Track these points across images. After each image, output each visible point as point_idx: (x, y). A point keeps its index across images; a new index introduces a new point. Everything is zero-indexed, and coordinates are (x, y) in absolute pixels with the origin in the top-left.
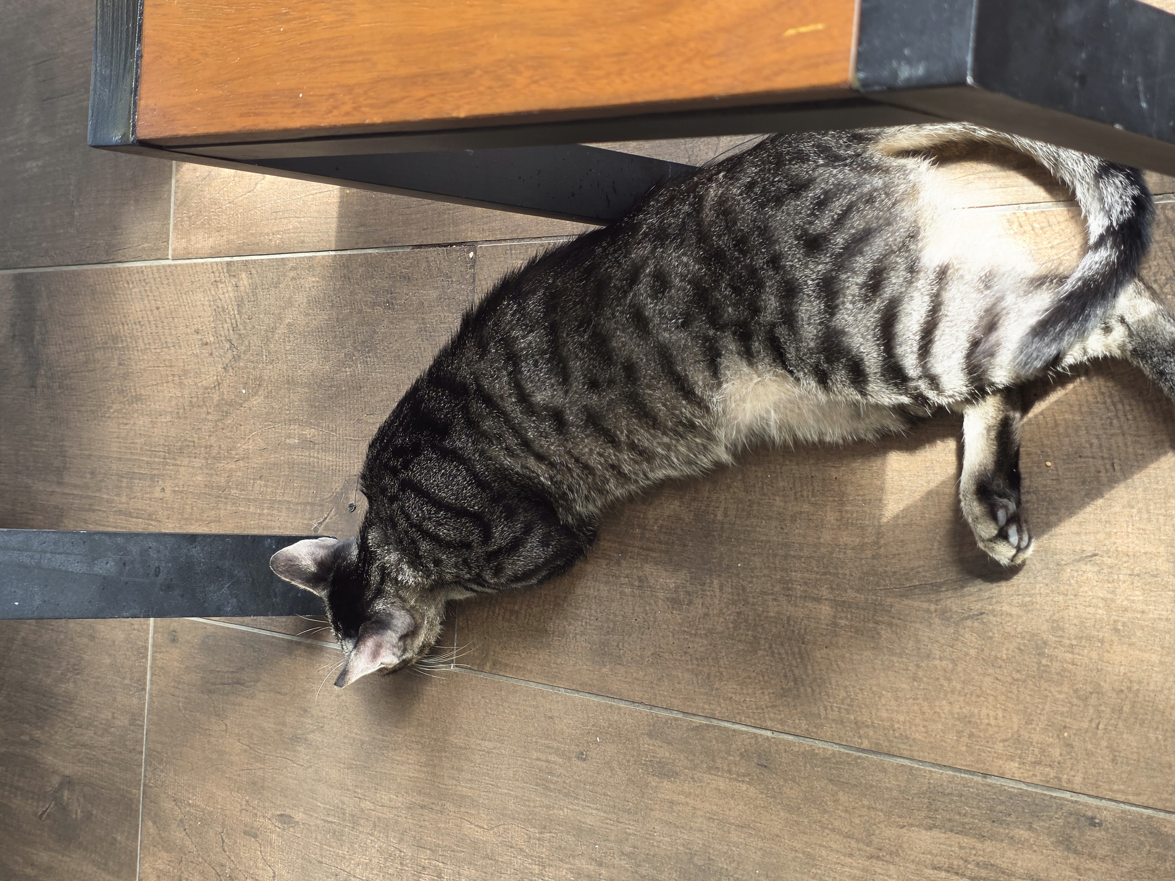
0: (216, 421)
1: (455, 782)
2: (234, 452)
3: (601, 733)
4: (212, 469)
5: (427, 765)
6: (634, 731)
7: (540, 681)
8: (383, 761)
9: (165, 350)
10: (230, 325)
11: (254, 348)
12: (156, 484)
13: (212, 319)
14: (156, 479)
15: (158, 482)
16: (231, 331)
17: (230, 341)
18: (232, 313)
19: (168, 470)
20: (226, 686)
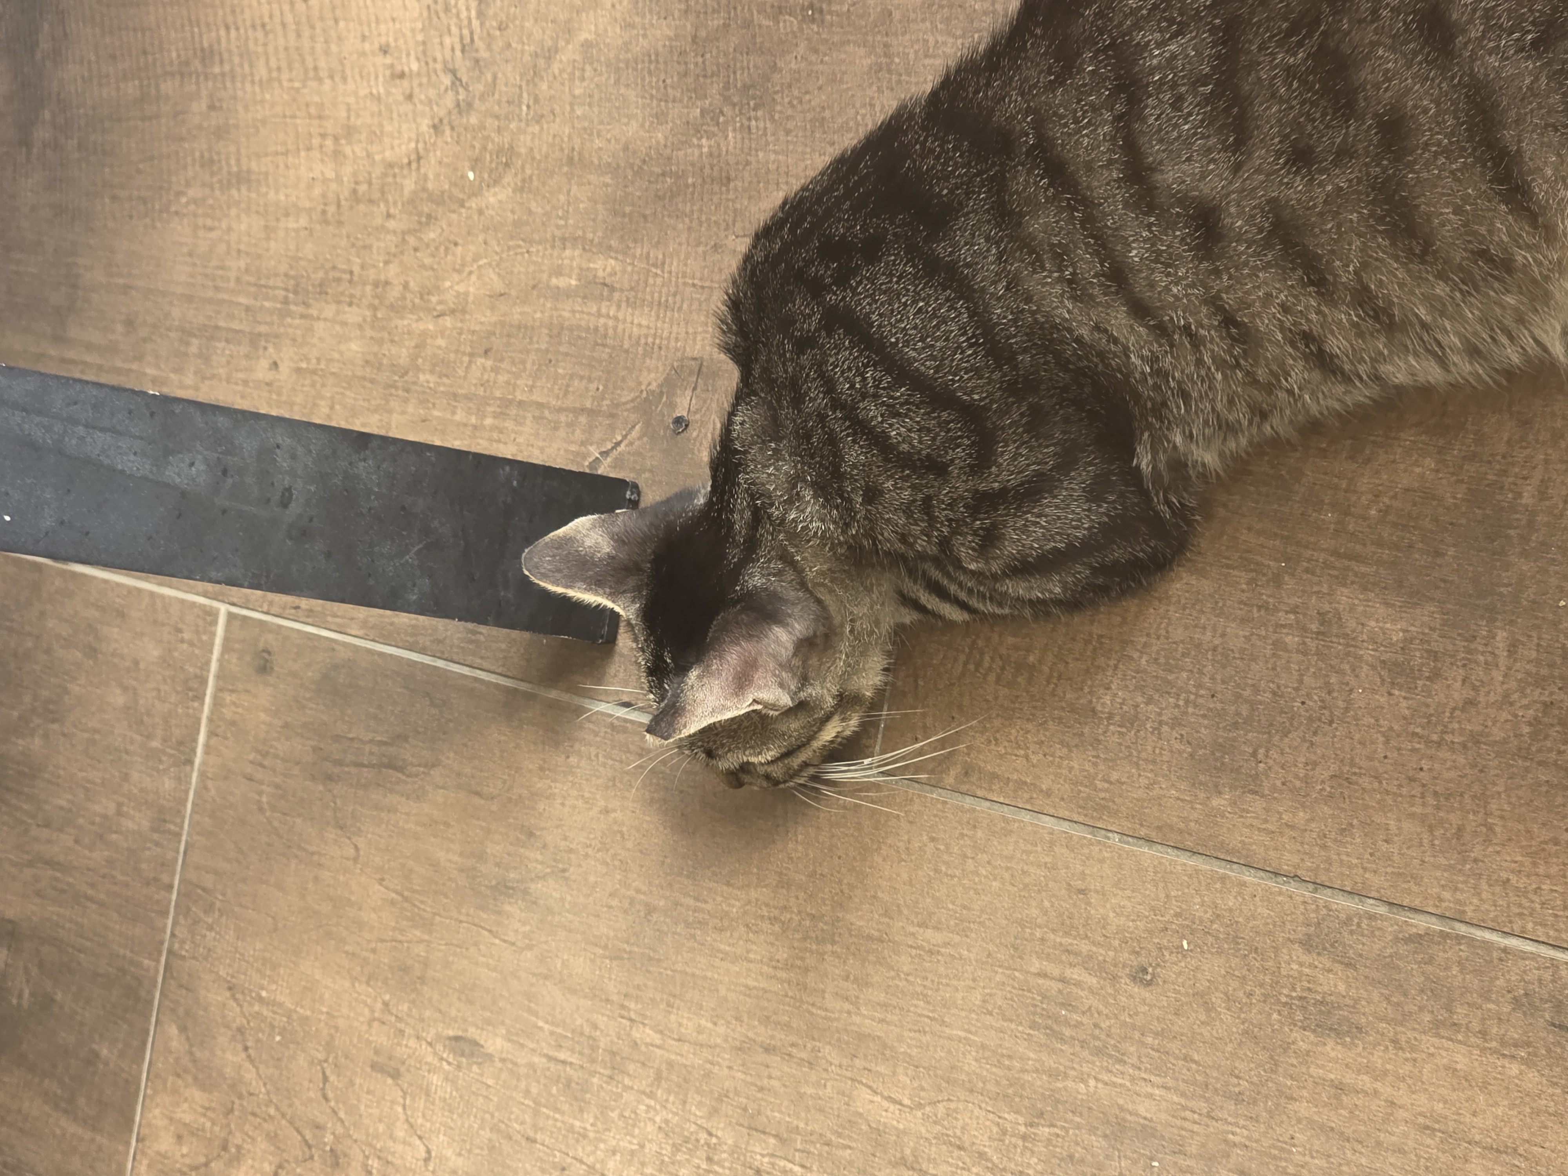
0: (403, 233)
1: (847, 1006)
2: (434, 299)
3: (1193, 932)
4: (383, 328)
5: (788, 966)
6: (1270, 933)
7: (1066, 814)
8: (692, 950)
9: (313, 84)
10: (457, 40)
11: (503, 88)
12: (261, 352)
13: (419, 25)
14: (263, 343)
15: (265, 348)
16: (458, 53)
17: (454, 72)
18: (464, 15)
19: (290, 326)
20: (365, 770)
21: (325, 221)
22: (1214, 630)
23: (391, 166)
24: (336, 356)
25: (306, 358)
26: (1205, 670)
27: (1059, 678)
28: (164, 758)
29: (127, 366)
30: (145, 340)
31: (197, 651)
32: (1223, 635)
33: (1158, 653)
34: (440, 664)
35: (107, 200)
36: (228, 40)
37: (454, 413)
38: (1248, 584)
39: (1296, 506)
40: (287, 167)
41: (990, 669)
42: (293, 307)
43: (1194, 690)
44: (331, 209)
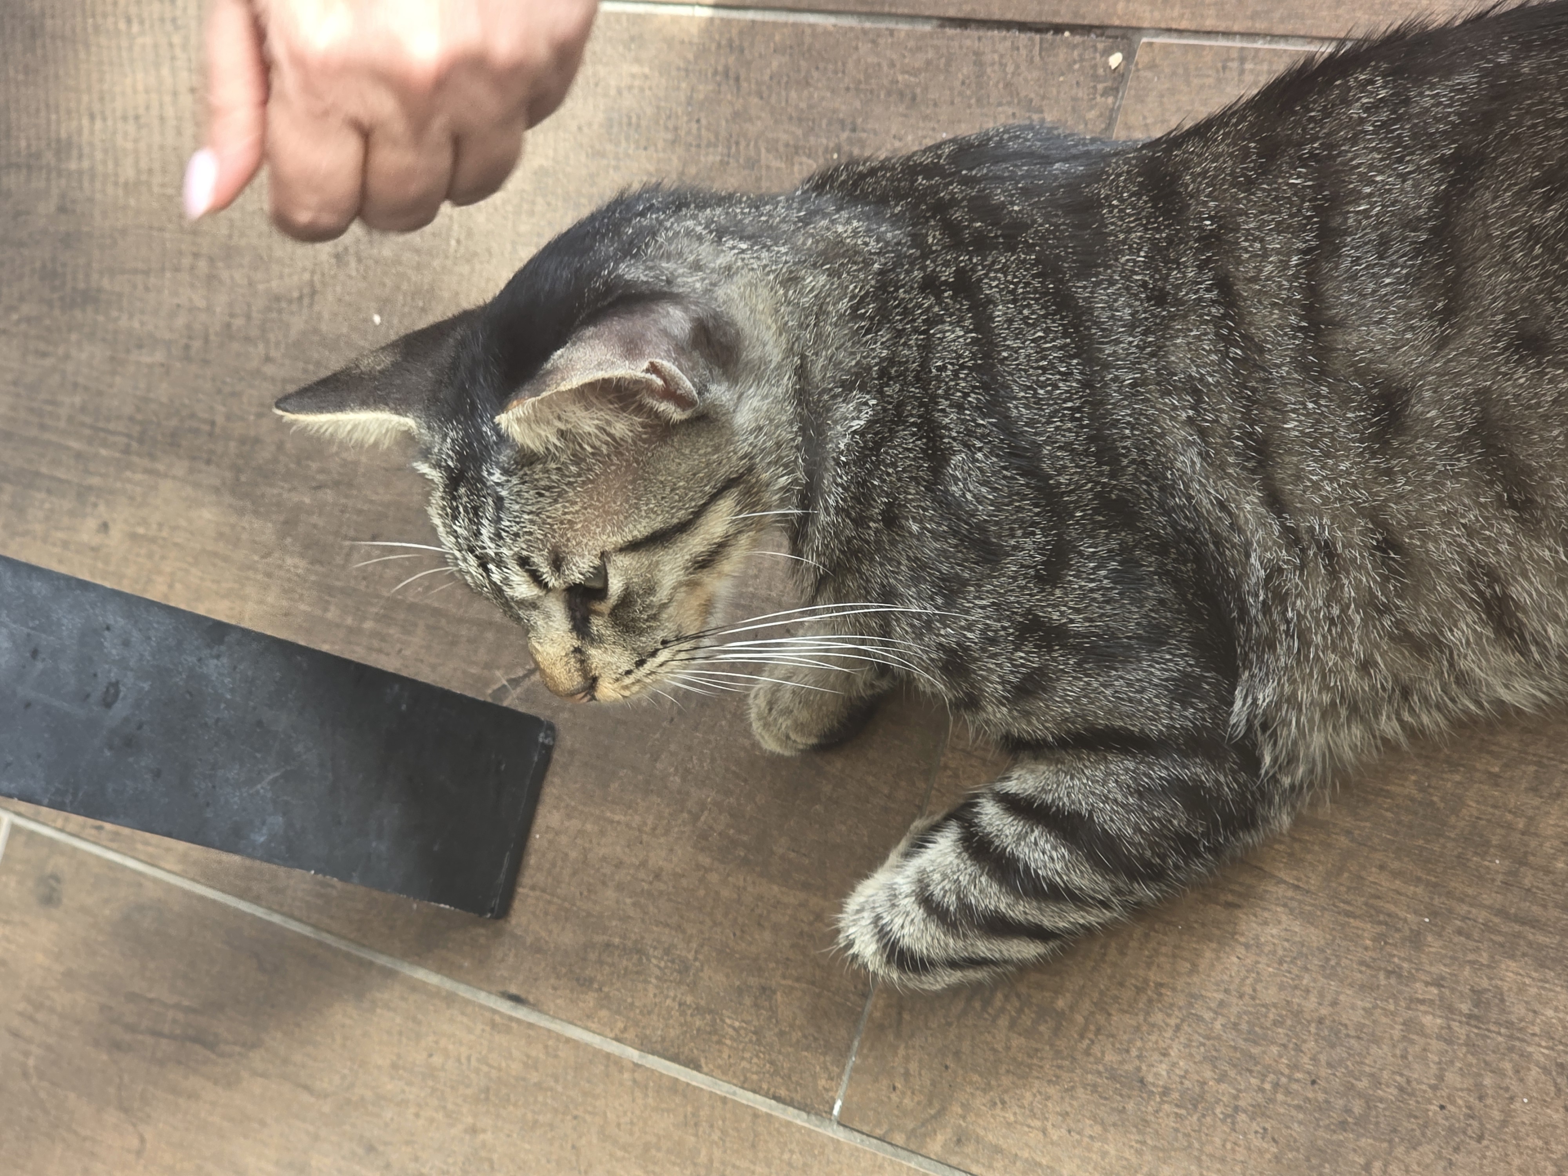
0: (284, 381)
12: (89, 510)
14: (93, 499)
15: (95, 505)
19: (129, 481)
20: (164, 1041)
21: (187, 358)
22: (1321, 995)
23: (278, 299)
24: (183, 523)
25: (144, 522)
26: (1305, 1047)
27: (1098, 1031)
32: (1334, 1003)
33: (1239, 1016)
34: (276, 919)
36: (92, 132)
37: (326, 610)
38: (1374, 940)
39: (1449, 845)
40: (147, 289)
41: (1002, 1010)
42: (135, 459)
43: (1286, 1071)
44: (197, 344)
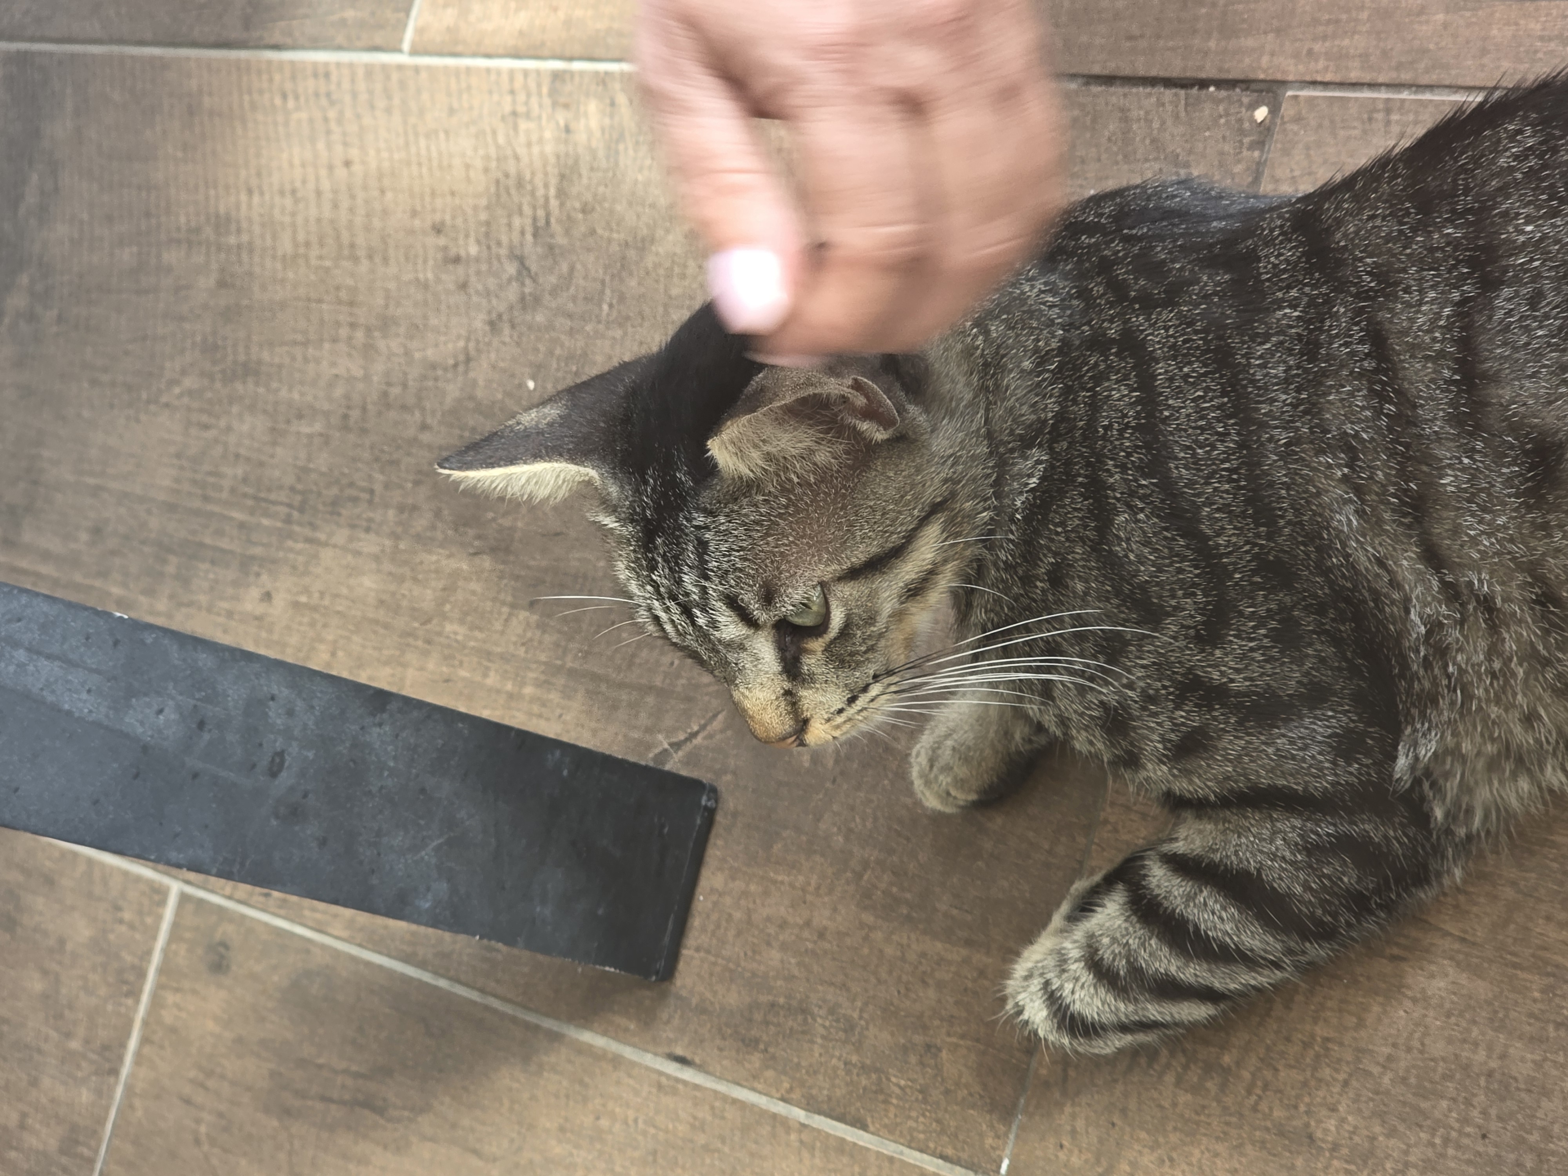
2: (471, 532)
9: (345, 264)
10: (528, 221)
11: (581, 282)
12: (252, 578)
13: (484, 202)
14: (256, 568)
15: (258, 575)
16: (529, 237)
17: (521, 260)
18: (540, 192)
20: (333, 1107)
21: (345, 428)
22: (1490, 1048)
23: (434, 366)
24: (344, 591)
25: (306, 590)
26: (1475, 1101)
27: (1266, 1087)
28: (84, 1064)
29: (88, 582)
30: (113, 553)
31: (138, 936)
32: (1503, 1056)
33: (1407, 1070)
34: (443, 983)
35: (86, 385)
36: (250, 207)
37: (485, 676)
38: (1542, 991)
40: (306, 360)
41: (1168, 1066)
42: (297, 528)
43: (1456, 1125)
44: (355, 414)
